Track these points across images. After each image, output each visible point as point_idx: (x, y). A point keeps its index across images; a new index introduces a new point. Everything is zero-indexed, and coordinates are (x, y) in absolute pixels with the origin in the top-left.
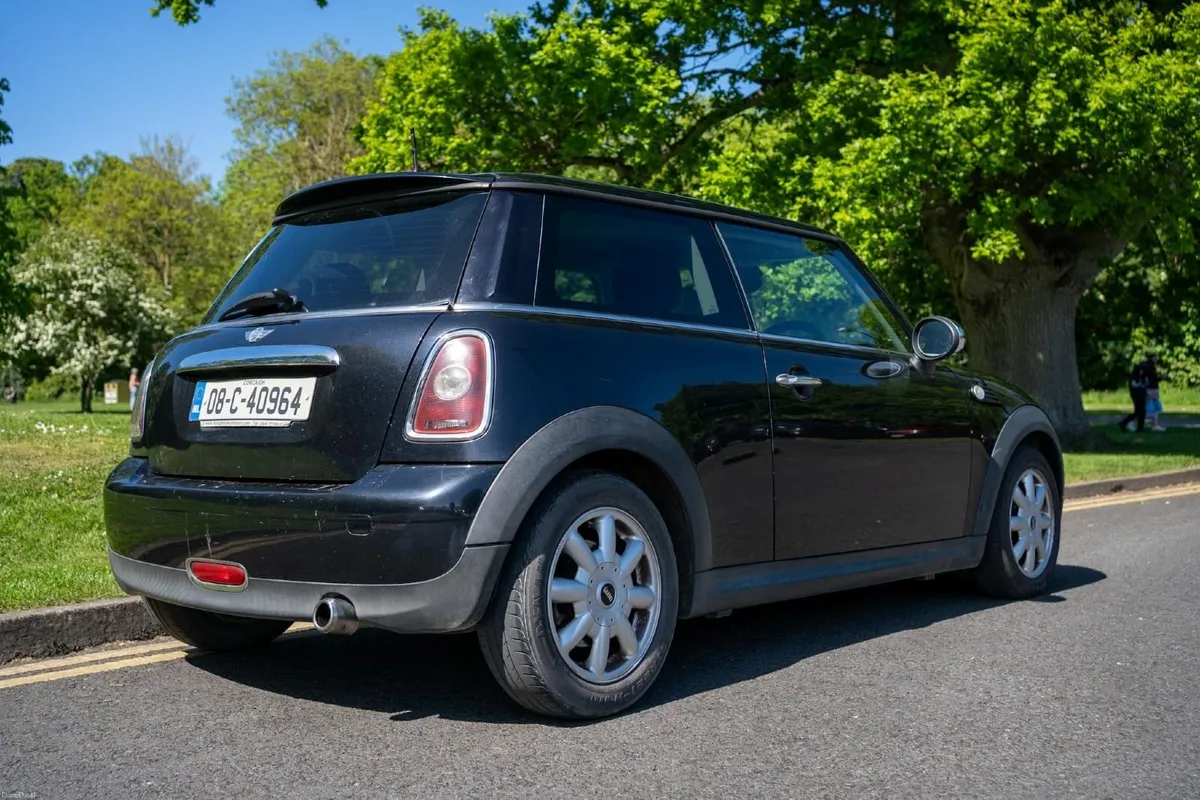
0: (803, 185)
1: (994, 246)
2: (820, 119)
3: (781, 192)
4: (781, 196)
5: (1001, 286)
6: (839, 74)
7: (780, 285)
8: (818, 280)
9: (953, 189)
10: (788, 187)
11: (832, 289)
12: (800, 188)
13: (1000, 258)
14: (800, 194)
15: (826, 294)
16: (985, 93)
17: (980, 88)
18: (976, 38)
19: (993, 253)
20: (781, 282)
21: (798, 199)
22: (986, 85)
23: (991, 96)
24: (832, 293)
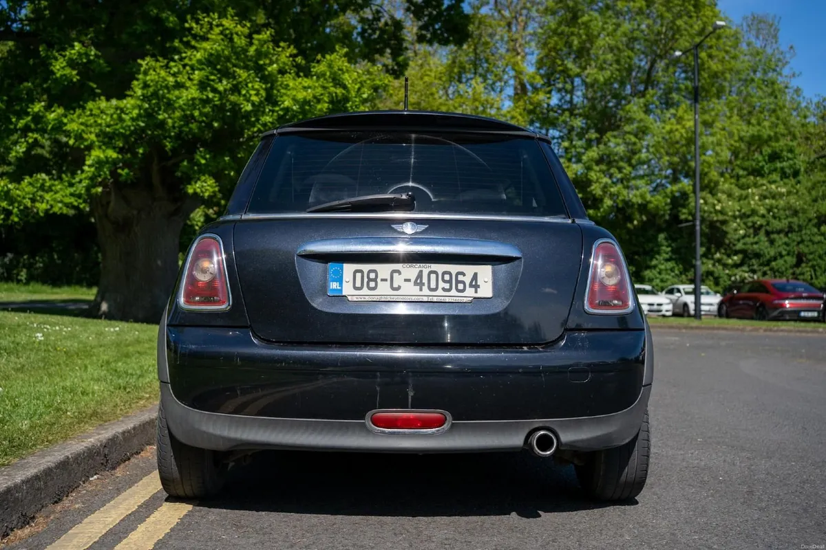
0: (36, 124)
1: (203, 186)
2: (62, 76)
3: (12, 127)
4: (11, 129)
5: (135, 212)
6: (77, 46)
7: (19, 199)
8: (48, 196)
9: (167, 144)
10: (21, 123)
11: (60, 205)
12: (33, 126)
13: (207, 194)
14: (32, 131)
15: (56, 209)
16: (212, 83)
17: (208, 79)
18: (206, 45)
19: (202, 192)
20: (19, 196)
21: (30, 134)
22: (212, 77)
23: (216, 86)
24: (61, 209)
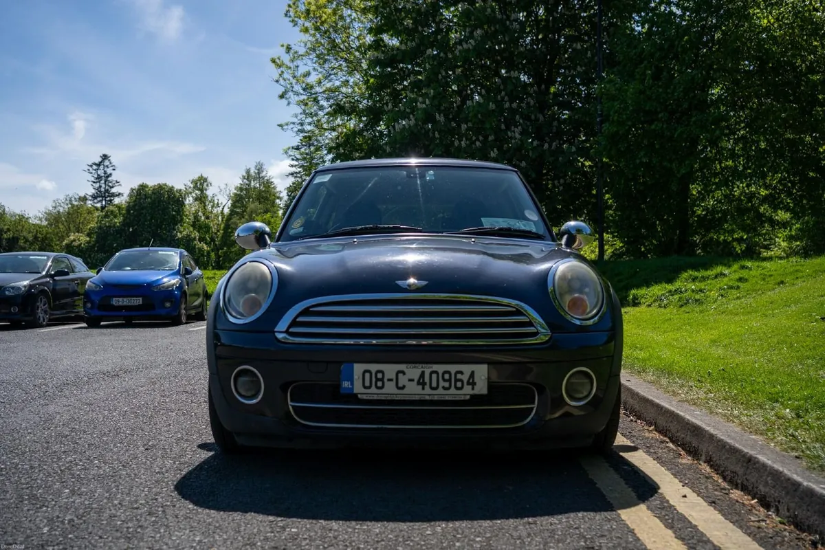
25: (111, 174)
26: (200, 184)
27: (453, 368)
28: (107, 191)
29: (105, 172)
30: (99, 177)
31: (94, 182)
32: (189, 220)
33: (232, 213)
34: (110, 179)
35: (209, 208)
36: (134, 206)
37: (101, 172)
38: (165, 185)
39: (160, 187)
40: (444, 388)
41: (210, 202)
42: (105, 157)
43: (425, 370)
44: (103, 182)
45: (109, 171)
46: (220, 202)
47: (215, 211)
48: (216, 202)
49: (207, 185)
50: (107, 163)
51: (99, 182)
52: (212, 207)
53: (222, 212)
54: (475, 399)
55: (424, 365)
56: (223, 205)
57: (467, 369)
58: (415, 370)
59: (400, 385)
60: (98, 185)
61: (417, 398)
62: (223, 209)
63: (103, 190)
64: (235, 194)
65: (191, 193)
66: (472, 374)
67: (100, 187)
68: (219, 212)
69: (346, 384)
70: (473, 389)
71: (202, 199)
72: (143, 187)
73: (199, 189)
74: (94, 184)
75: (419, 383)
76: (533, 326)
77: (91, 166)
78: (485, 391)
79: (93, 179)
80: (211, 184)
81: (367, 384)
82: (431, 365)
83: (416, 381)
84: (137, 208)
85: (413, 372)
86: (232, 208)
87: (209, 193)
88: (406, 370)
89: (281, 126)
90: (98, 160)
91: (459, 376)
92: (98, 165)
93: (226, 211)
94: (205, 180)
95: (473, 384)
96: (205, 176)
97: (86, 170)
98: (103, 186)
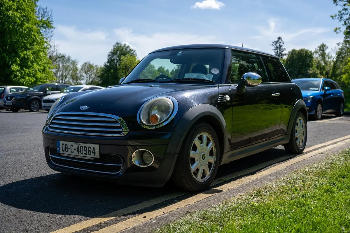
25: (282, 46)
26: (322, 48)
27: (87, 145)
28: (280, 53)
29: (280, 45)
30: (277, 47)
31: (275, 50)
32: (315, 65)
33: (337, 60)
34: (281, 48)
35: (327, 59)
36: (290, 59)
37: (278, 45)
38: (304, 49)
39: (302, 50)
40: (85, 154)
41: (327, 56)
42: (279, 38)
43: (79, 145)
44: (279, 49)
45: (281, 44)
46: (332, 56)
47: (330, 60)
48: (330, 56)
49: (326, 48)
50: (280, 41)
51: (277, 49)
52: (328, 58)
53: (333, 61)
54: (96, 160)
55: (78, 143)
56: (334, 57)
57: (92, 146)
58: (76, 145)
59: (72, 151)
60: (276, 51)
61: (77, 157)
62: (333, 59)
63: (279, 53)
64: (339, 52)
65: (318, 52)
66: (94, 148)
67: (277, 52)
68: (332, 61)
69: (58, 149)
70: (94, 155)
71: (323, 55)
72: (294, 51)
73: (322, 50)
74: (275, 51)
75: (77, 151)
76: (121, 128)
77: (274, 43)
78: (98, 157)
79: (274, 48)
80: (328, 48)
81: (63, 150)
82: (80, 143)
83: (76, 149)
84: (291, 60)
85: (75, 146)
86: (337, 58)
87: (327, 52)
88: (73, 145)
89: (332, 17)
90: (276, 40)
91: (90, 149)
92: (277, 42)
93: (335, 60)
94: (325, 46)
95: (94, 153)
96: (324, 44)
97: (271, 44)
98: (279, 51)
